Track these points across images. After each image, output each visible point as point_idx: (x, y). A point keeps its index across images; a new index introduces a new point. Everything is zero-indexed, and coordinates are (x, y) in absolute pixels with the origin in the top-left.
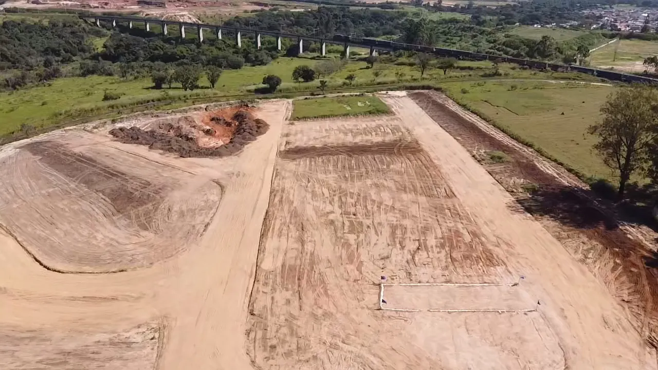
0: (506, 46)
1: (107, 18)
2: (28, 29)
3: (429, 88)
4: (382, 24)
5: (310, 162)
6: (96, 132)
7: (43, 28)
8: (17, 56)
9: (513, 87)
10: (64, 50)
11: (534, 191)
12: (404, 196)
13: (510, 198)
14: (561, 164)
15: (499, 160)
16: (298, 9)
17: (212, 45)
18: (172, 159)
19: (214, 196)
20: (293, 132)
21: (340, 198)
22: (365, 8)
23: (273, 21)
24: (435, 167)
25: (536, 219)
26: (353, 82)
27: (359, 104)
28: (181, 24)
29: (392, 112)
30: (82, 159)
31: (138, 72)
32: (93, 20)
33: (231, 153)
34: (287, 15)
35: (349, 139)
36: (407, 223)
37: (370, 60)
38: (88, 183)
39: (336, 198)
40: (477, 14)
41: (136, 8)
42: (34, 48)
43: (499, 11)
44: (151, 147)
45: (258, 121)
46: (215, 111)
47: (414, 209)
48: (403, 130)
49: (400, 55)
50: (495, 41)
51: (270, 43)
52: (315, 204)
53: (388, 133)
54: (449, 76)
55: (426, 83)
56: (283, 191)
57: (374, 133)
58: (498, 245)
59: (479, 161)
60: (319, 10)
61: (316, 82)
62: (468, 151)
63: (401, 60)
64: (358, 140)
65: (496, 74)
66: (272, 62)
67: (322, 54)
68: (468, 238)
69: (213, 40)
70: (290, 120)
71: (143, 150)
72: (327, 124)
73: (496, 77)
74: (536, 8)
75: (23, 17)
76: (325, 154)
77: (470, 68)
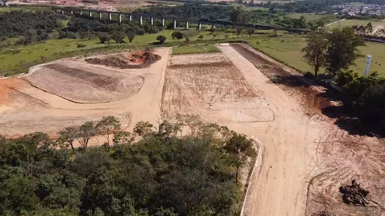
0: (283, 23)
1: (68, 10)
2: (26, 15)
3: (240, 42)
4: (219, 13)
5: (182, 70)
6: (78, 61)
7: (33, 15)
8: (22, 29)
9: (283, 41)
10: (47, 26)
11: (279, 77)
12: (223, 80)
13: (268, 79)
14: (294, 68)
15: (267, 67)
16: (173, 5)
17: (127, 24)
18: (118, 69)
19: (140, 81)
20: (173, 59)
21: (195, 81)
22: (209, 4)
23: (159, 11)
24: (238, 70)
25: (276, 85)
26: (203, 39)
27: (205, 49)
28: (109, 13)
29: (221, 51)
30: (75, 70)
31: (90, 36)
32: (60, 11)
33: (145, 67)
34: (167, 8)
35: (200, 61)
36: (223, 87)
37: (212, 30)
38: (82, 77)
39: (194, 81)
40: (272, 8)
41: (82, 5)
42: (30, 25)
43: (285, 6)
44: (107, 65)
45: (156, 55)
46: (134, 52)
47: (227, 83)
48: (225, 58)
49: (228, 28)
50: (278, 20)
51: (158, 22)
52: (185, 83)
53: (218, 59)
54: (252, 36)
55: (239, 40)
56: (170, 79)
57: (212, 59)
58: (258, 92)
59: (258, 68)
60: (184, 6)
61: (184, 39)
62: (254, 65)
63: (228, 30)
64: (204, 62)
65: (275, 36)
66: (159, 32)
67: (186, 28)
68: (247, 91)
69: (128, 21)
70: (171, 55)
71: (103, 67)
72: (189, 56)
73: (275, 37)
74: (306, 4)
75: (21, 9)
76: (189, 67)
77: (263, 33)
